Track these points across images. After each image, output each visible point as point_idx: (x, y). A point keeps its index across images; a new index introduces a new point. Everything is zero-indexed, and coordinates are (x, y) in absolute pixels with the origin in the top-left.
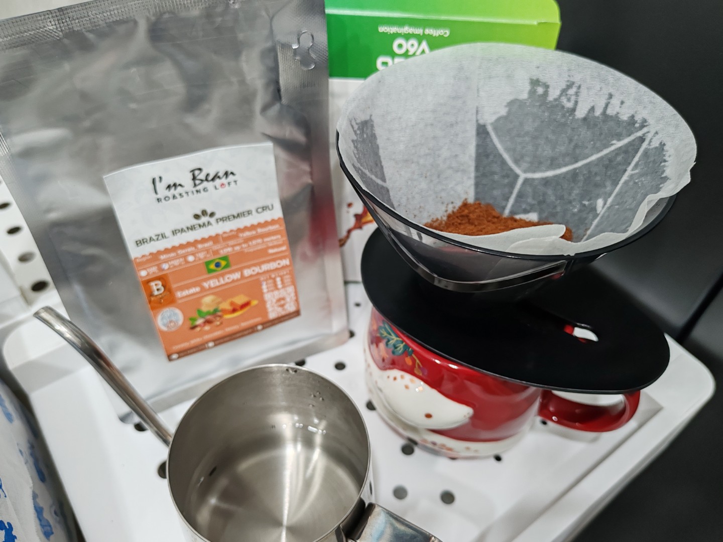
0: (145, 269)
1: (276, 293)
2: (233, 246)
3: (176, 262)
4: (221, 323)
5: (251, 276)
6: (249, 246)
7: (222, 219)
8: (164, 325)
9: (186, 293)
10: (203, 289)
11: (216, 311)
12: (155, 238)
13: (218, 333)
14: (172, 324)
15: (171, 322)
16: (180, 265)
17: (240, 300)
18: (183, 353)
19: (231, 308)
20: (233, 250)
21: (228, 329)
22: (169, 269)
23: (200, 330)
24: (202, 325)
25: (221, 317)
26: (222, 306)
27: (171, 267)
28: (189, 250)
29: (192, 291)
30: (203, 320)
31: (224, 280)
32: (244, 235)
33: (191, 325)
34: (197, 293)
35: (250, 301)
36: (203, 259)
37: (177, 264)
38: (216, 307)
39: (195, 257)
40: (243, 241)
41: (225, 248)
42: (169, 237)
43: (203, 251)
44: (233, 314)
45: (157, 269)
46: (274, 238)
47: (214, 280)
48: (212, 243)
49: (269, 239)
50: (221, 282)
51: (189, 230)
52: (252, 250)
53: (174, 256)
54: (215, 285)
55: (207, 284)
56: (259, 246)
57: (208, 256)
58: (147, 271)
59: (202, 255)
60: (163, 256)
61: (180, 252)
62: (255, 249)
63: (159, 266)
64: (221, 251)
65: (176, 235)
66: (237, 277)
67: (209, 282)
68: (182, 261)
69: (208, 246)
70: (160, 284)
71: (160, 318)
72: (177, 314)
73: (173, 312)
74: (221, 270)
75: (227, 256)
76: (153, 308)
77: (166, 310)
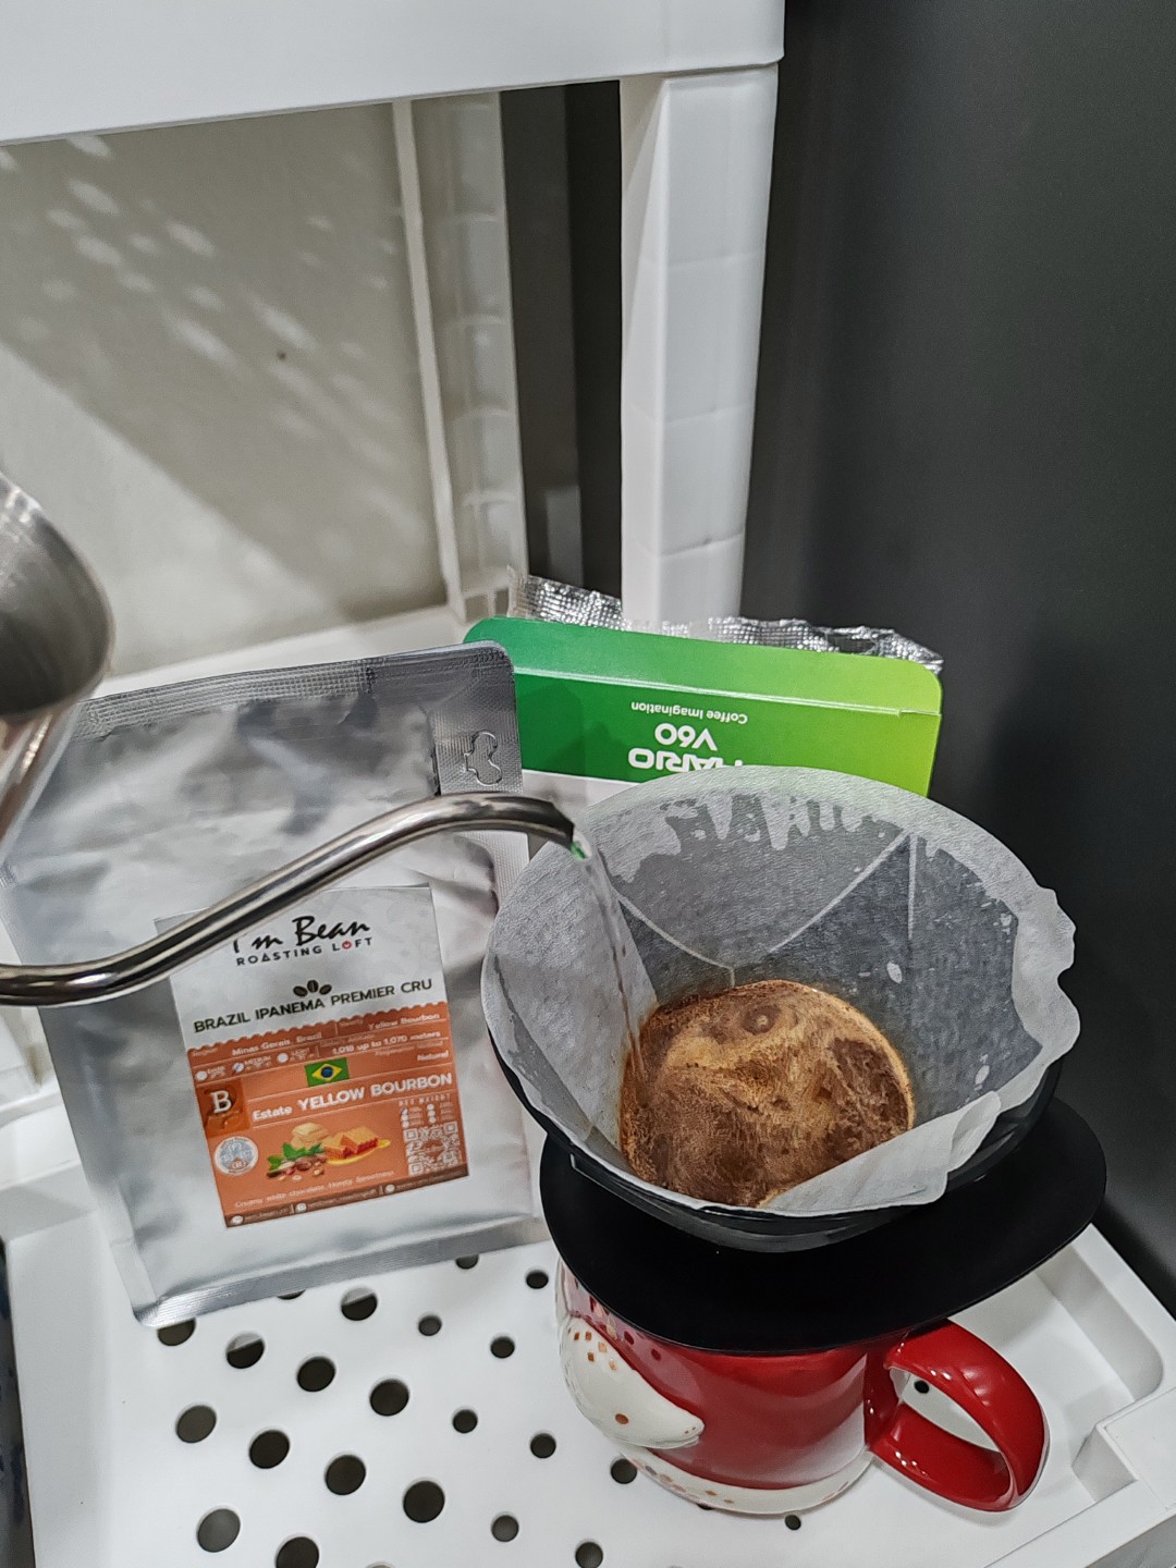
0: (205, 1069)
1: (425, 1131)
2: (356, 1045)
3: (257, 1063)
4: (322, 1173)
5: (383, 1097)
6: (383, 1045)
7: (342, 999)
8: (224, 1164)
9: (267, 1114)
10: (297, 1109)
11: (315, 1150)
12: (227, 1020)
13: (315, 1190)
14: (238, 1165)
15: (237, 1160)
16: (263, 1067)
17: (360, 1136)
18: (251, 1217)
19: (342, 1149)
20: (356, 1050)
21: (334, 1185)
22: (243, 1072)
23: (284, 1180)
24: (289, 1172)
25: (323, 1162)
26: (326, 1144)
27: (248, 1068)
28: (281, 1044)
29: (278, 1112)
30: (290, 1164)
31: (334, 1099)
32: (377, 1026)
33: (271, 1169)
34: (286, 1117)
35: (376, 1140)
36: (302, 1061)
37: (258, 1065)
38: (316, 1144)
39: (290, 1056)
40: (372, 1036)
41: (341, 1045)
42: (249, 1021)
43: (303, 1048)
44: (345, 1159)
45: (224, 1071)
46: (429, 1036)
47: (317, 1098)
48: (319, 1036)
49: (420, 1037)
50: (328, 1102)
51: (285, 1011)
52: (387, 1053)
53: (255, 1052)
54: (318, 1106)
55: (303, 1102)
56: (400, 1047)
57: (311, 1055)
58: (206, 1072)
59: (301, 1054)
60: (236, 1051)
61: (265, 1046)
62: (395, 1051)
63: (229, 1066)
64: (334, 1050)
65: (262, 1018)
66: (358, 1096)
67: (307, 1100)
68: (267, 1062)
69: (313, 1039)
70: (226, 1094)
71: (218, 1151)
72: (248, 1148)
73: (243, 1144)
74: (331, 1082)
75: (345, 1059)
76: (209, 1135)
77: (229, 1140)
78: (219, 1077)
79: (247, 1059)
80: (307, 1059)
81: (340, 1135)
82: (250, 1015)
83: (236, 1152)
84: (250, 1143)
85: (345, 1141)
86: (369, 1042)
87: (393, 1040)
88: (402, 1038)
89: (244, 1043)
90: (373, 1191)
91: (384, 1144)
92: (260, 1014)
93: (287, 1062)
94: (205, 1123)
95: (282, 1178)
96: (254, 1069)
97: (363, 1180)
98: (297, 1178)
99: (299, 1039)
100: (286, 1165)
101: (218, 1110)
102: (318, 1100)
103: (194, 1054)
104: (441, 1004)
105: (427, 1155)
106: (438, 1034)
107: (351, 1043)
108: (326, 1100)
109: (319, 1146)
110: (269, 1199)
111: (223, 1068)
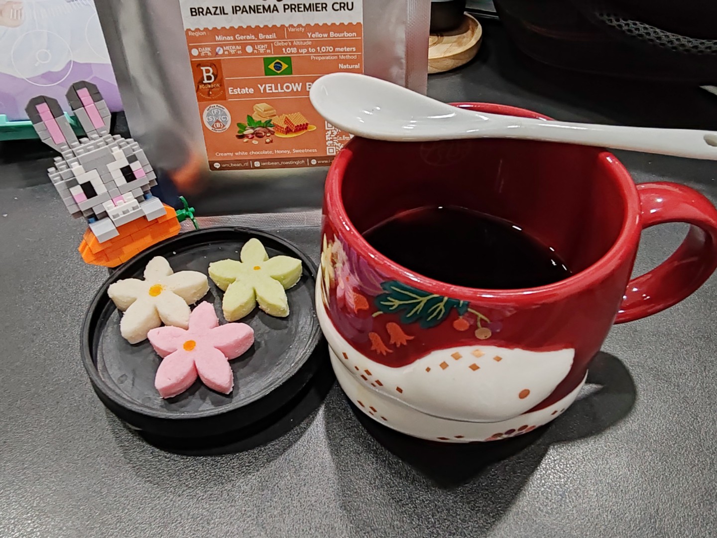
0: (197, 47)
3: (232, 49)
4: (271, 141)
7: (291, 8)
8: (209, 123)
9: (237, 91)
10: (257, 90)
11: (268, 123)
12: (213, 10)
13: (266, 153)
14: (218, 125)
15: (217, 121)
16: (236, 54)
17: (297, 119)
18: (226, 165)
19: (285, 126)
20: (298, 53)
21: (278, 152)
22: (223, 55)
23: (247, 142)
24: (250, 136)
25: (273, 133)
26: (275, 120)
27: (226, 53)
28: (248, 37)
29: (245, 91)
30: (252, 131)
31: (282, 88)
32: (313, 36)
33: (239, 132)
34: (249, 95)
35: (307, 124)
36: (262, 54)
37: (233, 52)
38: (268, 119)
39: (254, 49)
40: (310, 43)
41: (288, 46)
42: (227, 14)
43: (263, 44)
44: (286, 134)
45: (210, 52)
46: (348, 49)
47: (270, 85)
48: (274, 36)
49: (342, 50)
50: (278, 89)
51: (252, 11)
52: (319, 58)
53: (230, 41)
54: (271, 91)
55: (262, 86)
56: (328, 56)
57: (268, 51)
58: (198, 49)
59: (262, 48)
60: (218, 37)
61: (238, 37)
62: (323, 58)
63: (213, 48)
64: (284, 49)
65: (236, 13)
66: (297, 89)
67: (264, 85)
68: (239, 50)
69: (271, 38)
70: (211, 71)
71: (206, 112)
72: (225, 114)
73: (221, 111)
74: (280, 74)
75: (290, 58)
76: (200, 99)
77: (213, 105)
78: (206, 56)
79: (226, 45)
80: (265, 53)
81: (284, 116)
82: (228, 10)
83: (217, 115)
84: (226, 110)
85: (287, 121)
86: (307, 47)
87: (324, 49)
88: (330, 49)
89: (224, 31)
90: (303, 161)
91: (313, 128)
92: (235, 10)
93: (252, 54)
94: (198, 90)
95: (245, 140)
96: (230, 54)
97: (297, 152)
98: (255, 142)
99: (261, 36)
100: (249, 131)
102: (271, 87)
103: (190, 33)
104: (359, 24)
105: (339, 142)
106: (354, 49)
107: (295, 46)
108: (276, 88)
109: (271, 120)
110: (236, 154)
111: (209, 49)
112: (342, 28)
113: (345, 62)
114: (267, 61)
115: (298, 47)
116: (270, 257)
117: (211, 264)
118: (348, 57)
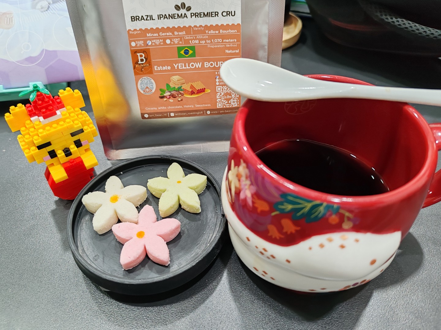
0: (135, 41)
3: (157, 42)
4: (182, 100)
5: (209, 68)
6: (211, 42)
7: (196, 15)
8: (142, 89)
9: (160, 68)
10: (173, 67)
11: (180, 88)
12: (145, 18)
13: (179, 107)
14: (147, 90)
15: (147, 88)
16: (160, 45)
17: (198, 86)
19: (191, 90)
20: (199, 43)
21: (186, 106)
22: (151, 45)
23: (166, 101)
24: (168, 97)
25: (182, 95)
26: (184, 87)
27: (153, 44)
28: (168, 34)
29: (165, 68)
30: (169, 94)
31: (189, 66)
32: (209, 32)
33: (161, 94)
34: (168, 71)
35: (205, 89)
36: (176, 44)
37: (157, 43)
38: (180, 86)
39: (171, 41)
40: (207, 37)
41: (193, 39)
42: (154, 20)
43: (177, 38)
44: (191, 95)
45: (143, 43)
46: (232, 40)
47: (182, 64)
48: (184, 33)
49: (227, 41)
50: (186, 67)
51: (170, 17)
52: (213, 47)
53: (157, 36)
54: (182, 68)
55: (176, 65)
56: (219, 45)
57: (180, 42)
58: (135, 42)
59: (176, 41)
60: (148, 34)
61: (161, 34)
62: (216, 46)
63: (145, 41)
64: (190, 41)
65: (160, 19)
66: (199, 66)
67: (177, 64)
68: (162, 42)
69: (182, 34)
70: (144, 56)
71: (140, 82)
72: (152, 83)
73: (150, 81)
74: (188, 57)
75: (194, 46)
76: (136, 74)
77: (144, 78)
78: (141, 46)
79: (153, 39)
80: (178, 44)
81: (190, 84)
82: (155, 17)
83: (147, 84)
84: (153, 81)
85: (192, 87)
86: (205, 40)
87: (216, 40)
88: (220, 40)
89: (152, 30)
90: (202, 112)
91: (208, 91)
92: (160, 17)
93: (170, 44)
94: (134, 68)
95: (165, 99)
96: (156, 45)
97: (198, 106)
98: (171, 100)
99: (176, 33)
100: (167, 94)
101: (140, 62)
102: (182, 65)
103: (131, 32)
104: (239, 24)
105: (225, 99)
106: (236, 40)
107: (198, 39)
108: (185, 66)
109: (182, 87)
110: (159, 108)
111: (142, 42)
112: (228, 27)
113: (229, 49)
114: (179, 49)
115: (200, 40)
116: (186, 175)
117: (149, 180)
118: (231, 45)
